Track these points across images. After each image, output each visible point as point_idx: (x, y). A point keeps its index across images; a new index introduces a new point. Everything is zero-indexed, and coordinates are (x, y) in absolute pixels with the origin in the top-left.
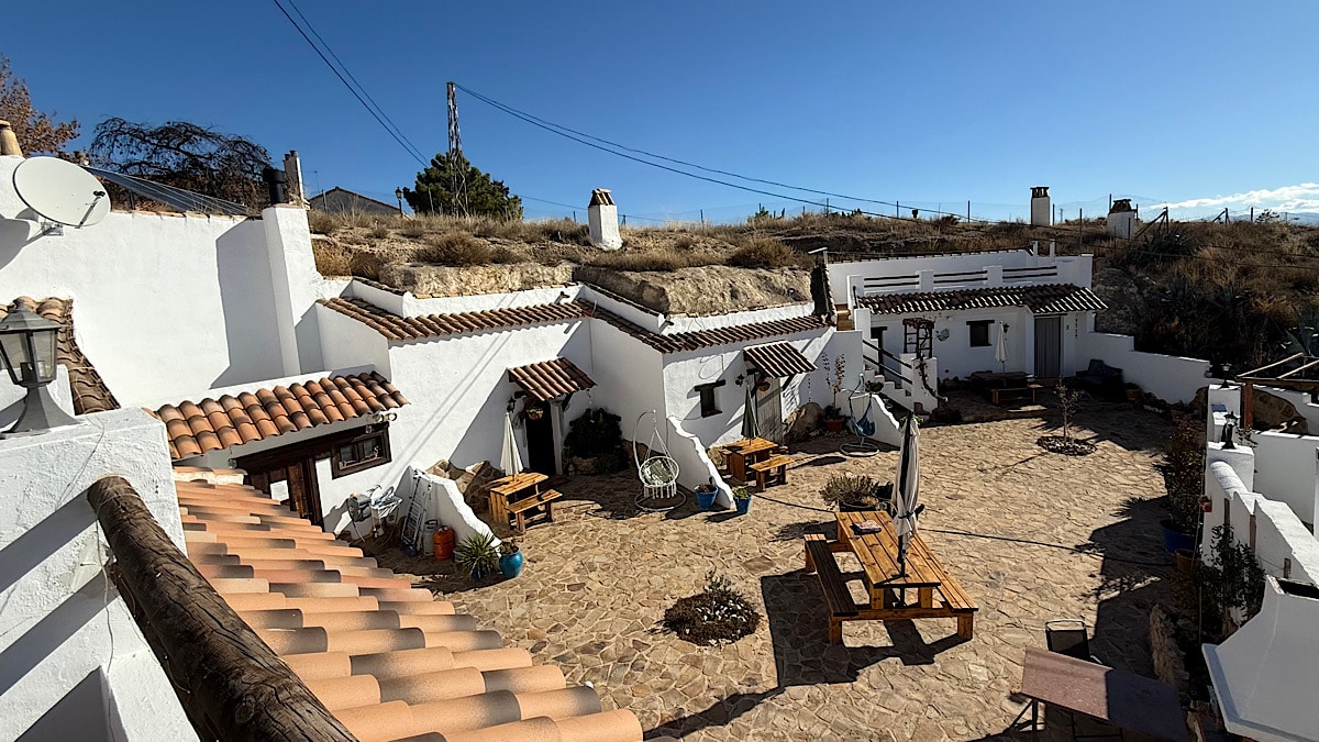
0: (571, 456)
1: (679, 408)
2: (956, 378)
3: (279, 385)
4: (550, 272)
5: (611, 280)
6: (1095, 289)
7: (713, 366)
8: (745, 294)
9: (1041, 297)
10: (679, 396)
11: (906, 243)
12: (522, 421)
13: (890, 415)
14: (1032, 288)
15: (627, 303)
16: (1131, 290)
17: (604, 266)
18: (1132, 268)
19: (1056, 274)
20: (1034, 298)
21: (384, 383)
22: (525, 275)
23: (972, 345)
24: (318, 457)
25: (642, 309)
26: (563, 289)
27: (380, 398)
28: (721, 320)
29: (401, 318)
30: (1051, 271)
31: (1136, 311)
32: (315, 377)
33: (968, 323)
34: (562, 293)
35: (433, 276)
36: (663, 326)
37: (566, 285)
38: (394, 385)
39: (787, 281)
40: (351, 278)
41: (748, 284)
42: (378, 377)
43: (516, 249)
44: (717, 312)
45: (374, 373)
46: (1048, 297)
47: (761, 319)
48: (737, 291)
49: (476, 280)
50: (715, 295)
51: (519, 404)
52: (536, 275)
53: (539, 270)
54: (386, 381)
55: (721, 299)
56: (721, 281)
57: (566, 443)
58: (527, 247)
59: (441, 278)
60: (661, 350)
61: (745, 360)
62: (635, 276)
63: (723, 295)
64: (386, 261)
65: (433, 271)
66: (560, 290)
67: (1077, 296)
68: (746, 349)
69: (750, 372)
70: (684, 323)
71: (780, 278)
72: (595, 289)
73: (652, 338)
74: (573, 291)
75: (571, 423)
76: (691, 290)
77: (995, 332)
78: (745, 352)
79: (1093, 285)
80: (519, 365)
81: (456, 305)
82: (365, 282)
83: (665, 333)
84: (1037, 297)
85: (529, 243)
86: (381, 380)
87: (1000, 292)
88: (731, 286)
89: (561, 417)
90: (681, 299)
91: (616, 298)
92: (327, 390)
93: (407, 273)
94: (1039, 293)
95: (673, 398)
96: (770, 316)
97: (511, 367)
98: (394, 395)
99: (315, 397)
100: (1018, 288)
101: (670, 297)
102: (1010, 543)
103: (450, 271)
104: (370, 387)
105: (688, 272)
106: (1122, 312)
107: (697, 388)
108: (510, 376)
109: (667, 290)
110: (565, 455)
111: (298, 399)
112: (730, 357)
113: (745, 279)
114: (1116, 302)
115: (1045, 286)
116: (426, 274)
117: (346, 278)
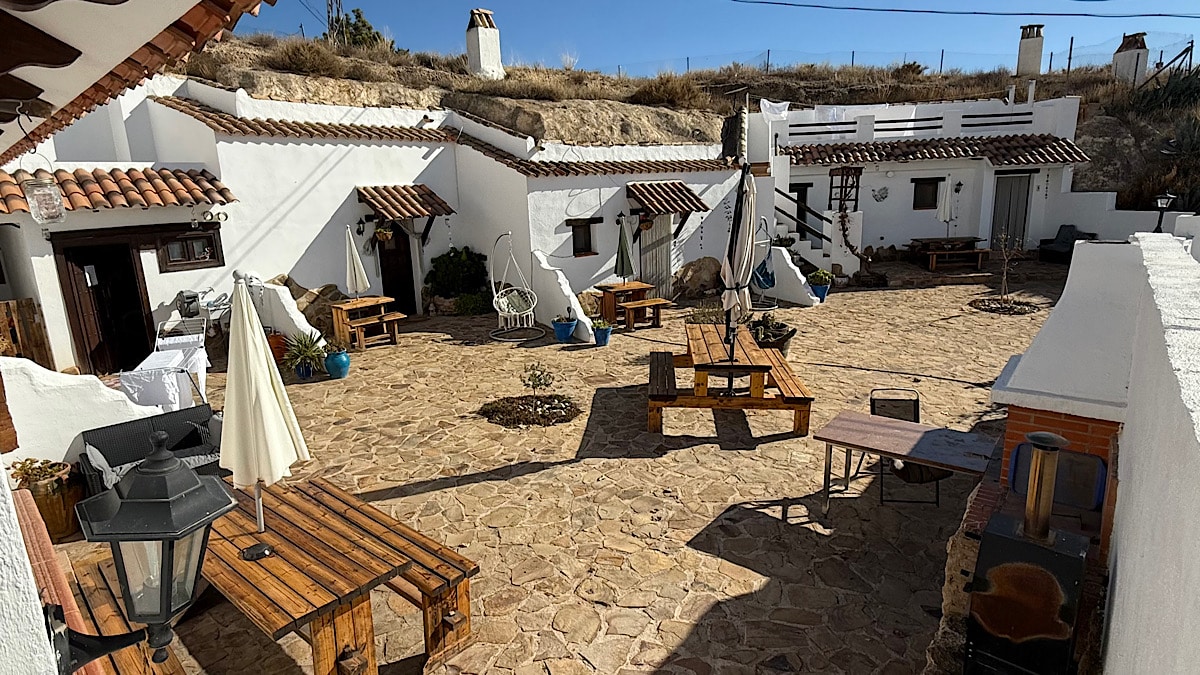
0: (433, 296)
1: (547, 243)
2: (893, 247)
3: (99, 167)
4: (414, 94)
5: (483, 106)
6: (1080, 141)
7: (588, 200)
8: (638, 129)
9: (1006, 148)
10: (547, 228)
11: (850, 91)
12: (373, 247)
13: (797, 270)
14: (998, 139)
15: (495, 127)
16: (1126, 142)
17: (477, 92)
18: (1131, 116)
19: (1030, 122)
20: (997, 149)
21: (213, 180)
22: (385, 94)
23: (915, 208)
24: (142, 246)
25: (510, 133)
26: (427, 112)
27: (206, 192)
28: (604, 152)
29: (236, 118)
30: (1025, 119)
31: (1127, 167)
32: (140, 167)
33: (913, 180)
34: (426, 117)
35: (274, 80)
36: (532, 152)
37: (430, 108)
38: (223, 183)
39: (693, 121)
40: (185, 77)
41: (644, 120)
42: (207, 175)
43: (376, 69)
44: (599, 143)
45: (204, 171)
46: (1015, 148)
47: (653, 156)
48: (629, 125)
49: (326, 93)
50: (601, 127)
51: (370, 229)
52: (397, 95)
53: (401, 90)
54: (215, 179)
55: (608, 133)
56: (611, 114)
57: (426, 281)
58: (392, 69)
59: (285, 85)
60: (525, 173)
61: (628, 196)
62: (508, 102)
63: (611, 129)
64: (225, 62)
65: (275, 76)
66: (423, 113)
67: (1054, 148)
68: (630, 184)
69: (634, 212)
70: (558, 151)
71: (683, 118)
72: (464, 115)
73: (519, 163)
74: (438, 117)
75: (433, 260)
76: (572, 119)
77: (945, 190)
78: (627, 187)
79: (1077, 137)
80: (370, 184)
81: (299, 113)
82: (200, 81)
83: (536, 158)
84: (999, 150)
85: (394, 66)
86: (210, 178)
87: (954, 143)
88: (622, 120)
89: (421, 253)
90: (558, 127)
91: (485, 124)
92: (150, 179)
93: (246, 75)
94: (1007, 144)
95: (540, 230)
96: (665, 154)
97: (361, 185)
98: (222, 192)
99: (135, 182)
100: (980, 138)
101: (545, 124)
102: (894, 375)
103: (294, 79)
104: (197, 183)
105: (574, 103)
106: (1110, 168)
107: (568, 222)
108: (360, 196)
109: (543, 116)
110: (426, 293)
111: (117, 182)
112: (608, 193)
113: (643, 117)
114: (1105, 156)
115: (1015, 136)
116: (266, 77)
117: (180, 76)
